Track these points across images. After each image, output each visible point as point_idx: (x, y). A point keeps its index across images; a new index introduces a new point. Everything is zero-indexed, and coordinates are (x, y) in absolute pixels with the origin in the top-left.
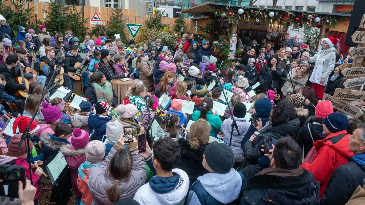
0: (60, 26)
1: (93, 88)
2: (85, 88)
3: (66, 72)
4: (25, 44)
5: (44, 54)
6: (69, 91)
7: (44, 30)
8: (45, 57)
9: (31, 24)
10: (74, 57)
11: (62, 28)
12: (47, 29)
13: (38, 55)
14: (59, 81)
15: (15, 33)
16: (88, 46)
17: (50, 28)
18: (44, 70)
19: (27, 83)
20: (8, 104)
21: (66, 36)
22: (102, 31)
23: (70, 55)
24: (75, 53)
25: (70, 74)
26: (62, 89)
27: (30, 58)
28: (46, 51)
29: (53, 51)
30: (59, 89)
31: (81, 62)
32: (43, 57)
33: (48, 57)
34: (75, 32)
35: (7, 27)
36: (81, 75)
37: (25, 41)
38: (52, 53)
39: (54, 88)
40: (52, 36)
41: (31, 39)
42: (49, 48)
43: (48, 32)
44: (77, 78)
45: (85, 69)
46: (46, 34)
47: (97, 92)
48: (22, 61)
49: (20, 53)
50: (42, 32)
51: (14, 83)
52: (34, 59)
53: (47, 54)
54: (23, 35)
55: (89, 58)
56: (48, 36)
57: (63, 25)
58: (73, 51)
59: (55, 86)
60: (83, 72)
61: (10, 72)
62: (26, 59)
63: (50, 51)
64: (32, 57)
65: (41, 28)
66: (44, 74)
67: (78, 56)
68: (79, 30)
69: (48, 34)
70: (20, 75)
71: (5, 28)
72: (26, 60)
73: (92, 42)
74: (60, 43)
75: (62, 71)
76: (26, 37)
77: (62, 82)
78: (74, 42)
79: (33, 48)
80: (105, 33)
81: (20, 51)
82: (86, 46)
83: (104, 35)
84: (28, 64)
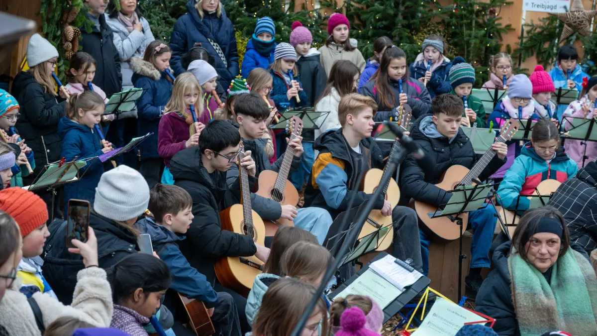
0: (400, 17)
1: (508, 282)
2: (476, 275)
3: (406, 199)
4: (269, 81)
5: (334, 124)
6: (412, 277)
7: (342, 32)
8: (335, 136)
9: (298, 9)
10: (444, 141)
11: (408, 26)
12: (352, 28)
13: (311, 126)
14: (376, 235)
15: (242, 43)
16: (506, 100)
17: (364, 24)
18: (328, 183)
19: (261, 231)
20: (185, 301)
21: (419, 58)
22: (568, 39)
23: (432, 132)
24: (448, 127)
25: (422, 212)
26: (387, 265)
27: (281, 137)
28: (343, 111)
29: (368, 111)
30: (376, 265)
31: (470, 166)
32: (331, 132)
33: (349, 135)
34: (455, 45)
35: (220, 20)
36: (465, 217)
37: (272, 72)
38: (364, 121)
39: (355, 261)
40: (367, 57)
41: (292, 66)
42: (352, 99)
43: (354, 42)
44: (447, 230)
45: (487, 192)
46: (349, 48)
47: (522, 300)
48: (253, 147)
49: (246, 113)
50: (333, 39)
51: (215, 229)
52: (295, 140)
53: (343, 122)
54: (265, 51)
55: (503, 149)
56: (355, 57)
57: (413, 16)
58: (443, 117)
59: (358, 252)
60: (473, 206)
61: (205, 184)
62: (267, 136)
63: (355, 110)
64: (289, 135)
65: (333, 24)
66: (322, 204)
67: (461, 138)
68: (474, 35)
69: (353, 49)
70: (238, 199)
71: (213, 24)
72: (265, 141)
73: (523, 83)
74: (394, 82)
75: (393, 194)
76: (276, 56)
77: (386, 242)
78: (455, 85)
79: (294, 98)
80: (580, 48)
81: (246, 106)
82: (496, 101)
83: (575, 57)
84: (272, 159)
